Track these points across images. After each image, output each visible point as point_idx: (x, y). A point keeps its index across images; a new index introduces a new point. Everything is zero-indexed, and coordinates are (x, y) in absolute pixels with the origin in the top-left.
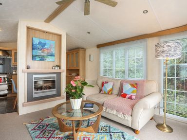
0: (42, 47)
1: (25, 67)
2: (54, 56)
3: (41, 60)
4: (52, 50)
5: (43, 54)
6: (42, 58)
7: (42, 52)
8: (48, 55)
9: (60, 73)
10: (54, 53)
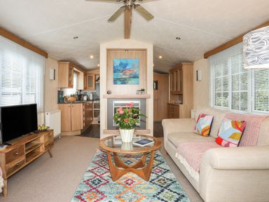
0: (124, 68)
1: (105, 93)
2: (138, 77)
3: (122, 83)
4: (135, 71)
5: (124, 77)
6: (124, 82)
7: (124, 75)
8: (130, 77)
9: (145, 99)
10: (137, 73)
